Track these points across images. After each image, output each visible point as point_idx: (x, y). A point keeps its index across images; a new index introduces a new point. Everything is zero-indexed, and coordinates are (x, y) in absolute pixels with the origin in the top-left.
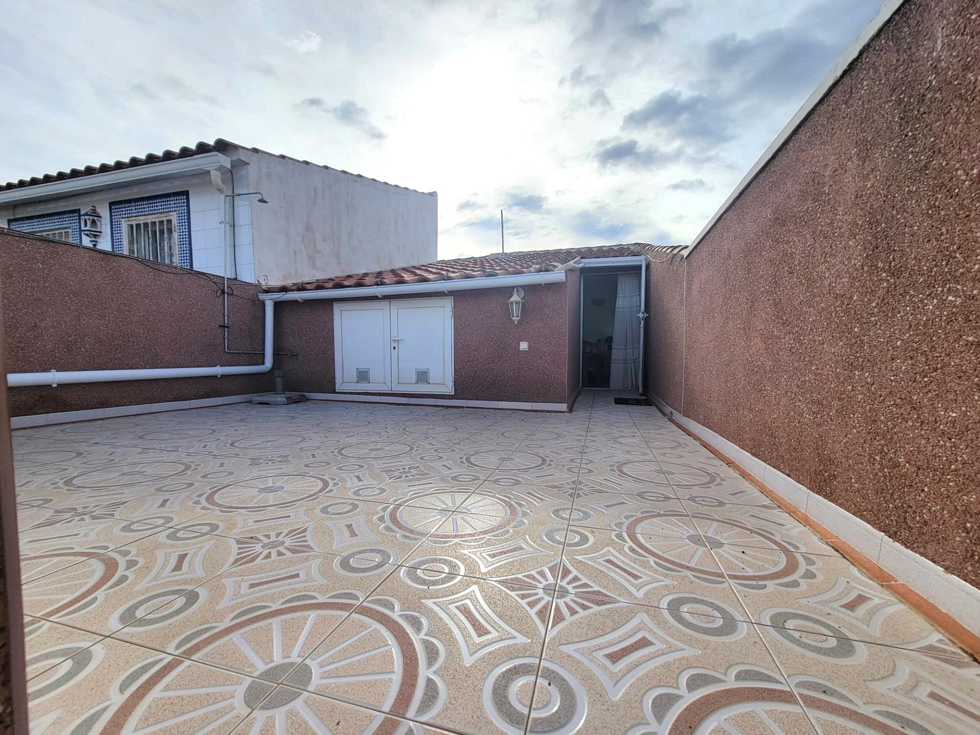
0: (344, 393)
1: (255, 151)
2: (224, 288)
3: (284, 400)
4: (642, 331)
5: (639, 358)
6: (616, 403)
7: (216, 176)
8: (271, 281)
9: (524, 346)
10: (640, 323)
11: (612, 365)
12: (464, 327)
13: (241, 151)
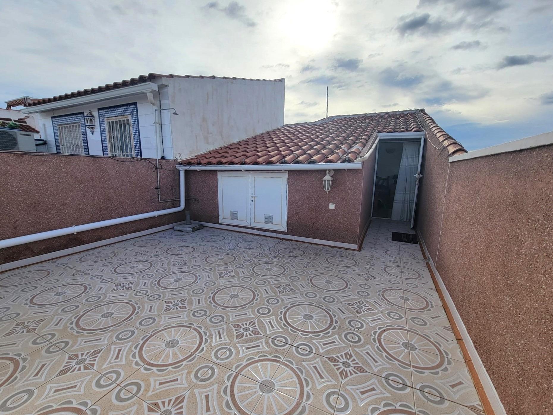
0: (224, 224)
1: (171, 76)
2: (157, 166)
3: (191, 229)
4: (417, 186)
5: (413, 200)
6: (392, 240)
7: (150, 96)
8: (183, 156)
9: (332, 206)
10: (416, 181)
11: (394, 204)
12: (294, 191)
13: (163, 78)
